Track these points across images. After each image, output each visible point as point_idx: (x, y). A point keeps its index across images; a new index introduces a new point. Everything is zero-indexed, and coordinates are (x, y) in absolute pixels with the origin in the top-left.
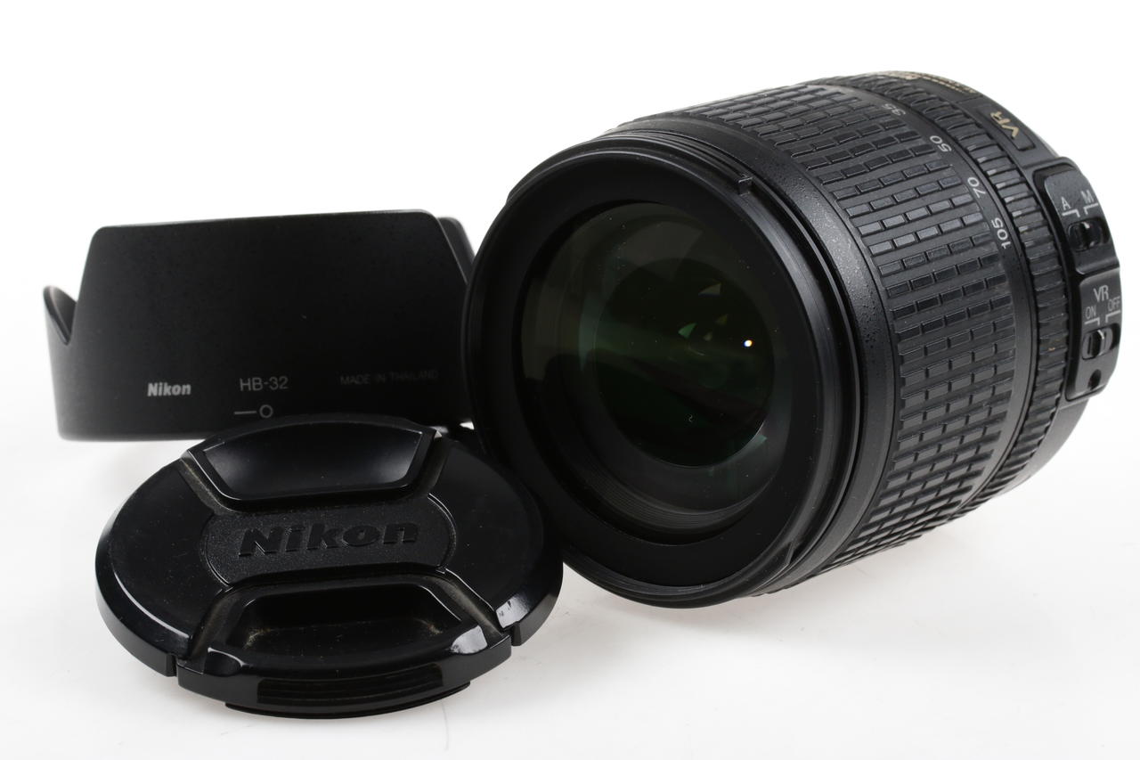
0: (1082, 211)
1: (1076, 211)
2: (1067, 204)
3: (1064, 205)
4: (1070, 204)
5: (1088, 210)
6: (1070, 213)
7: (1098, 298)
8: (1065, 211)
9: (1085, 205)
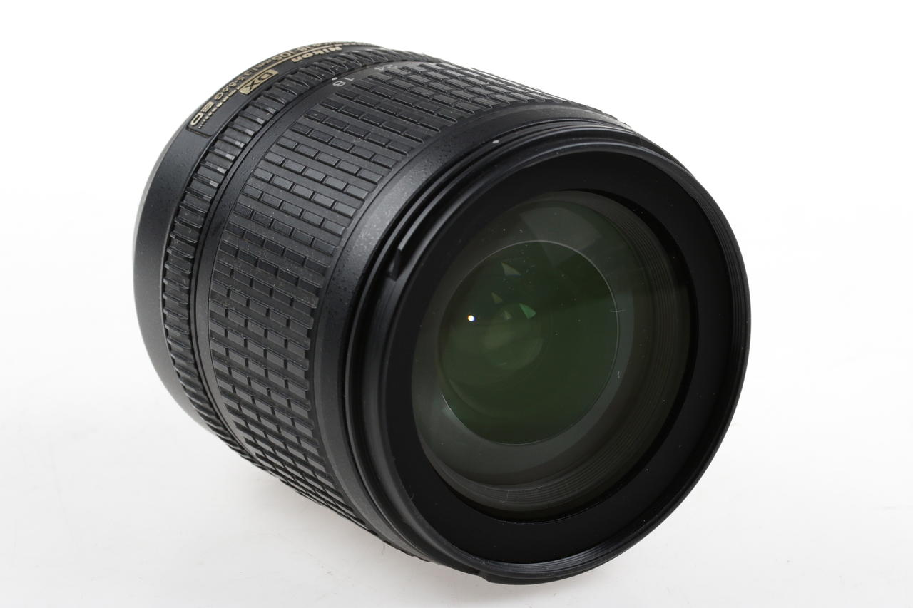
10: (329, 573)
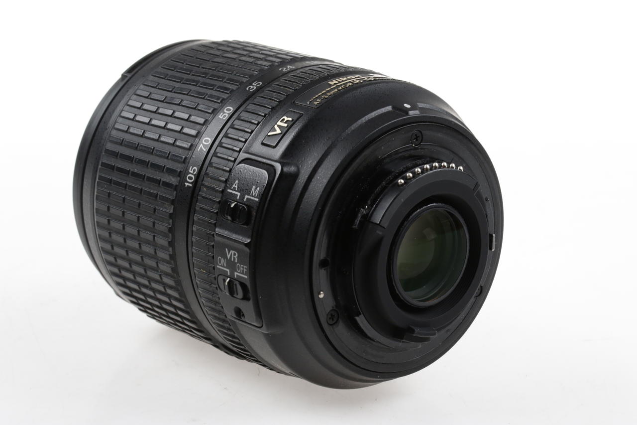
0: (242, 196)
1: (239, 194)
2: (236, 187)
3: (234, 186)
4: (238, 187)
5: (247, 198)
6: (235, 192)
7: (229, 257)
8: (232, 190)
9: (249, 195)
10: (225, 389)
